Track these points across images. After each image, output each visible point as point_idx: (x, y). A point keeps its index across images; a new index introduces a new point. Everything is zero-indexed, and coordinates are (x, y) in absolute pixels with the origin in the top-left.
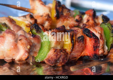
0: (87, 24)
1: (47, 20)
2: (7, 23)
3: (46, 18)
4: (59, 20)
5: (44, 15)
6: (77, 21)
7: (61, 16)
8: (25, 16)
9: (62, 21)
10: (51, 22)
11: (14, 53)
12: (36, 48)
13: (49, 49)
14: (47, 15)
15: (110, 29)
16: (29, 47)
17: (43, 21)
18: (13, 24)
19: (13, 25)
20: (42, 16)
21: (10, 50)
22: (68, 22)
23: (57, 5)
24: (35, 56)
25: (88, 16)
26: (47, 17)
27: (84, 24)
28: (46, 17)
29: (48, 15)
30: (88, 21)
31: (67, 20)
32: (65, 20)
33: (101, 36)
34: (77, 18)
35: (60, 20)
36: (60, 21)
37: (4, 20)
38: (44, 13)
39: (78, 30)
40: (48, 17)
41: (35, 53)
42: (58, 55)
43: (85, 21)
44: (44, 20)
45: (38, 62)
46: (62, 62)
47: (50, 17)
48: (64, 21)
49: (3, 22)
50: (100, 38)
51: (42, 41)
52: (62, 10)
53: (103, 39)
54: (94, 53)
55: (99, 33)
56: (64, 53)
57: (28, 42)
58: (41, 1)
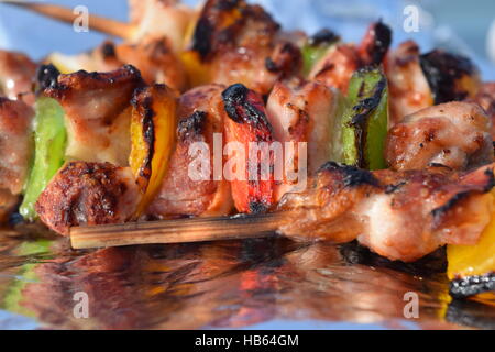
4: (213, 67)
5: (145, 43)
6: (271, 67)
7: (221, 47)
10: (171, 72)
14: (155, 40)
15: (360, 95)
20: (133, 47)
25: (335, 50)
26: (152, 48)
27: (302, 83)
30: (327, 69)
33: (300, 119)
38: (147, 34)
40: (156, 49)
41: (9, 175)
43: (313, 72)
48: (233, 69)
50: (290, 129)
51: (35, 124)
52: (241, 24)
53: (305, 134)
54: (251, 194)
55: (291, 106)
56: (99, 180)
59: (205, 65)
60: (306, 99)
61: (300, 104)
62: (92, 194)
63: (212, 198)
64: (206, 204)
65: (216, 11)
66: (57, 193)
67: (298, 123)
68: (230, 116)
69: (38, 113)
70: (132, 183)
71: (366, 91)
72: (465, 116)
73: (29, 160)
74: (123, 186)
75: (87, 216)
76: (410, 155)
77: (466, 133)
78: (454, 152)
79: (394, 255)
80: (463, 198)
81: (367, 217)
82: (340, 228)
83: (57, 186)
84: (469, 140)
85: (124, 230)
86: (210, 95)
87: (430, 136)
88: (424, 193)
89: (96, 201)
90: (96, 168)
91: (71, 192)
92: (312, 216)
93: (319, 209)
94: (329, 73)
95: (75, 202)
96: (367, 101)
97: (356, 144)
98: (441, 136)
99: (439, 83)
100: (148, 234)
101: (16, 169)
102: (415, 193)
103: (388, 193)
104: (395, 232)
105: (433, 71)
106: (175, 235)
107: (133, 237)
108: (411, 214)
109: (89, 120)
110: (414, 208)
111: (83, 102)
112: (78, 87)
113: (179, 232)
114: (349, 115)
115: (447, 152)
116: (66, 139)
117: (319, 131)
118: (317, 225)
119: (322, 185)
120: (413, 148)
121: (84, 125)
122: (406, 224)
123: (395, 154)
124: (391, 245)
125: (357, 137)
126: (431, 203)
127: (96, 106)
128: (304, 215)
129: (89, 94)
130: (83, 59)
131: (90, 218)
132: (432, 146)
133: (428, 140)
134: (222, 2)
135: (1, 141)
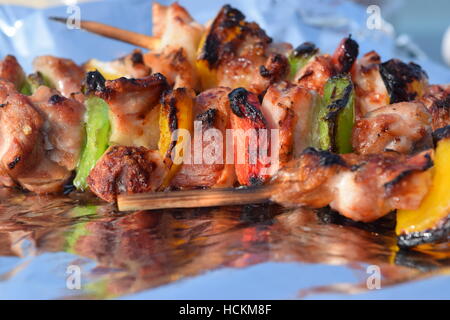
0: (301, 85)
3: (171, 61)
5: (167, 52)
6: (264, 73)
7: (225, 57)
8: (122, 59)
9: (229, 75)
10: (187, 76)
12: (61, 140)
14: (174, 51)
15: (332, 97)
16: (27, 129)
20: (158, 56)
23: (222, 20)
25: (314, 60)
26: (172, 57)
27: (288, 86)
28: (168, 57)
29: (180, 54)
30: (309, 74)
32: (239, 72)
33: (287, 115)
34: (268, 63)
35: (223, 73)
38: (168, 46)
40: (175, 58)
42: (115, 164)
43: (297, 77)
44: (167, 69)
45: (80, 190)
46: (134, 191)
47: (184, 59)
48: (235, 74)
50: (280, 122)
51: (86, 117)
52: (241, 38)
53: (291, 125)
54: (250, 172)
55: (280, 105)
56: (136, 160)
57: (26, 114)
58: (182, 9)
59: (213, 71)
60: (292, 99)
61: (288, 103)
62: (131, 170)
63: (220, 175)
64: (216, 178)
65: (220, 29)
66: (104, 169)
67: (286, 118)
68: (234, 112)
69: (88, 109)
70: (160, 162)
71: (338, 94)
72: (412, 113)
73: (82, 144)
74: (154, 165)
75: (126, 188)
76: (370, 142)
77: (412, 126)
78: (403, 141)
79: (357, 217)
80: (408, 175)
81: (337, 189)
82: (317, 197)
83: (104, 164)
84: (414, 131)
85: (157, 198)
86: (219, 96)
87: (385, 128)
88: (379, 171)
89: (134, 176)
90: (134, 151)
91: (115, 169)
92: (297, 188)
93: (302, 182)
94: (309, 78)
95: (118, 176)
96: (338, 102)
97: (330, 134)
98: (393, 128)
100: (174, 201)
101: (72, 151)
103: (352, 171)
104: (358, 200)
105: (390, 76)
106: (195, 202)
107: (164, 202)
108: (369, 187)
109: (128, 115)
110: (371, 182)
111: (123, 101)
112: (121, 90)
113: (197, 199)
114: (324, 113)
115: (398, 140)
116: (110, 129)
117: (301, 124)
118: (300, 195)
119: (304, 165)
120: (372, 137)
121: (124, 119)
122: (365, 194)
123: (359, 142)
124: (355, 209)
125: (330, 129)
126: (384, 178)
127: (133, 105)
128: (290, 187)
129: (128, 95)
130: (117, 64)
131: (129, 189)
132: (386, 135)
133: (383, 131)
134: (226, 21)
135: (61, 130)
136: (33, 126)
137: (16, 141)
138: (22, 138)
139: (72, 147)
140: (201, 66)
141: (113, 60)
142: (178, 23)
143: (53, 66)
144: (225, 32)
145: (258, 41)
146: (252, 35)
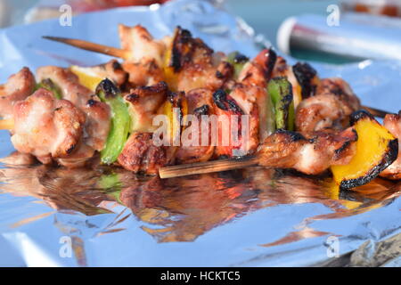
0: (245, 83)
1: (150, 73)
2: (55, 78)
3: (147, 68)
4: (181, 75)
5: (144, 62)
6: (219, 76)
7: (186, 64)
8: (103, 66)
9: (188, 77)
10: (158, 78)
11: (47, 136)
12: (96, 131)
13: (125, 132)
14: (149, 61)
15: (282, 93)
16: (77, 125)
17: (141, 75)
18: (69, 81)
19: (68, 84)
20: (137, 65)
21: (38, 132)
22: (203, 79)
23: (179, 38)
24: (99, 150)
25: (251, 65)
26: (149, 66)
27: (236, 84)
28: (146, 65)
29: (153, 63)
30: (249, 75)
31: (201, 74)
32: (196, 74)
33: (254, 107)
34: (221, 68)
35: (183, 75)
36: (185, 78)
37: (49, 73)
38: (144, 58)
39: (203, 95)
40: (151, 66)
41: (98, 141)
42: (143, 145)
43: (241, 77)
44: (144, 74)
45: (106, 165)
46: (155, 163)
47: (156, 67)
48: (193, 76)
49: (47, 77)
50: (251, 113)
51: (113, 115)
52: (193, 50)
53: (258, 114)
55: (249, 101)
57: (75, 115)
58: (143, 29)
59: (176, 75)
60: (256, 96)
61: (253, 99)
63: (209, 149)
64: (206, 151)
65: (180, 45)
66: (135, 149)
67: (254, 109)
68: (219, 107)
69: (112, 108)
71: (284, 91)
75: (150, 161)
77: (333, 111)
78: (327, 119)
81: (301, 155)
82: (288, 161)
83: (135, 146)
84: (334, 114)
87: (317, 113)
88: (328, 142)
91: (143, 148)
92: (277, 156)
93: (279, 152)
94: (250, 78)
95: (145, 153)
96: (287, 96)
97: (284, 118)
98: (322, 113)
99: (304, 81)
102: (324, 142)
103: (311, 143)
105: (299, 74)
107: (191, 171)
108: (323, 152)
109: (147, 112)
110: (324, 149)
111: (144, 103)
112: (143, 95)
114: (279, 105)
115: (325, 120)
117: (263, 112)
118: (278, 160)
119: (279, 141)
120: (309, 119)
122: (320, 157)
123: (301, 122)
124: (312, 167)
125: (285, 115)
127: (150, 105)
128: (272, 156)
129: (147, 98)
130: (98, 69)
131: (152, 161)
132: (318, 117)
133: (316, 115)
134: (182, 39)
135: (97, 124)
136: (80, 122)
137: (70, 134)
138: (73, 131)
139: (103, 135)
140: (168, 71)
141: (93, 66)
142: (146, 40)
143: (58, 74)
144: (183, 47)
145: (205, 52)
146: (200, 47)
